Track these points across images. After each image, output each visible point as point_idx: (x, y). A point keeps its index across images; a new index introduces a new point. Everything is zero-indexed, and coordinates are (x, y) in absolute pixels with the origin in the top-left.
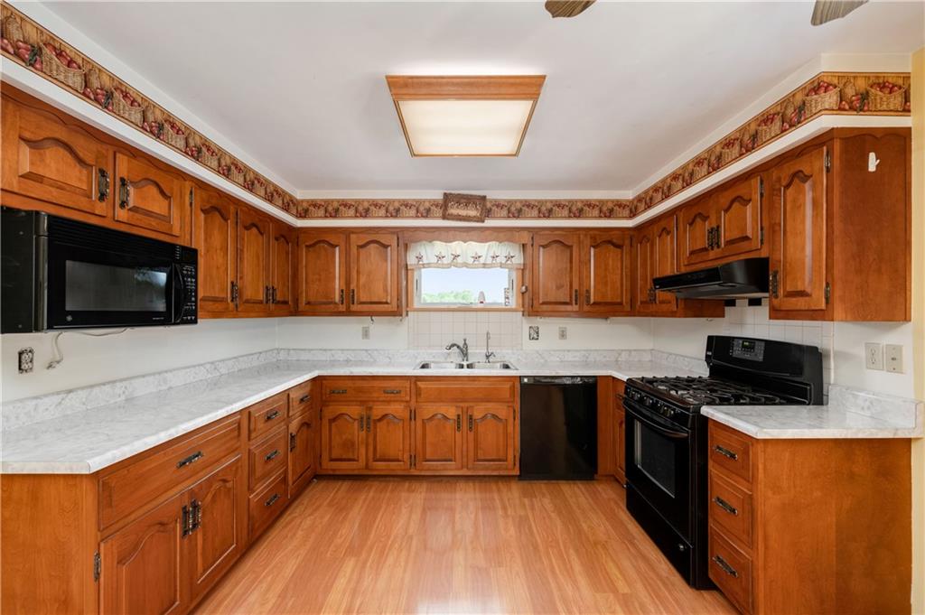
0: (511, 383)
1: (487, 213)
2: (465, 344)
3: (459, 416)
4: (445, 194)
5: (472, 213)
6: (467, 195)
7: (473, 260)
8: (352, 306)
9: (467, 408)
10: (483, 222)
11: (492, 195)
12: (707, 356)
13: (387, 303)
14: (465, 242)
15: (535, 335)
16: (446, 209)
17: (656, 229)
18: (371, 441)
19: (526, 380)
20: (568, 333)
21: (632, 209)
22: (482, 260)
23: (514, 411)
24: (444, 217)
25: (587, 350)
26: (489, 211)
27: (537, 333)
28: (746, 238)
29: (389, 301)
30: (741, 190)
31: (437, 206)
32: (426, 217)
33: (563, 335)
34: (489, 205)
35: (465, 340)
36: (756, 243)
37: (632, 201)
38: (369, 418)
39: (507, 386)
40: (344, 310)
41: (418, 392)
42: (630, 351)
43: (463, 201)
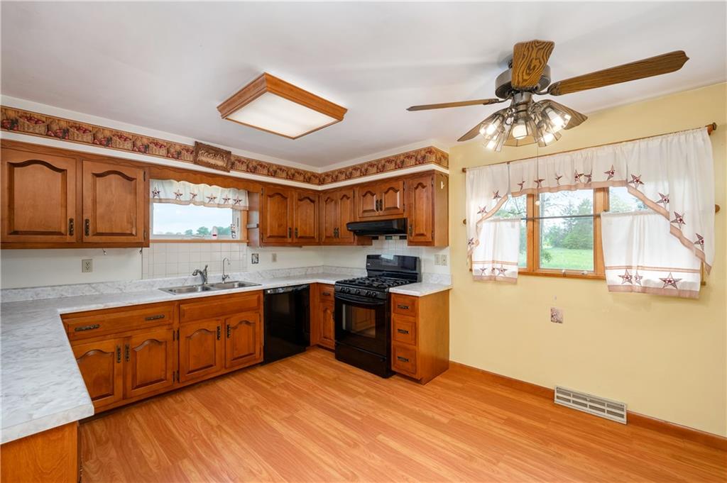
0: (257, 295)
1: (233, 166)
2: (205, 270)
3: (218, 328)
4: (196, 142)
5: (220, 163)
6: (216, 148)
7: (208, 200)
8: (85, 237)
9: (225, 320)
10: (229, 172)
11: (236, 152)
12: (367, 266)
13: (131, 234)
14: (210, 186)
15: (256, 260)
16: (197, 155)
17: (339, 195)
18: (129, 369)
19: (269, 292)
20: (277, 258)
21: (321, 179)
22: (217, 201)
23: (260, 315)
24: (196, 162)
25: (289, 269)
26: (233, 164)
27: (258, 258)
28: (397, 208)
29: (134, 233)
30: (394, 185)
31: (187, 151)
32: (177, 158)
33: (274, 259)
34: (233, 159)
35: (206, 267)
36: (401, 211)
37: (321, 175)
38: (127, 348)
39: (255, 297)
40: (74, 241)
41: (181, 315)
42: (312, 267)
43: (211, 151)
